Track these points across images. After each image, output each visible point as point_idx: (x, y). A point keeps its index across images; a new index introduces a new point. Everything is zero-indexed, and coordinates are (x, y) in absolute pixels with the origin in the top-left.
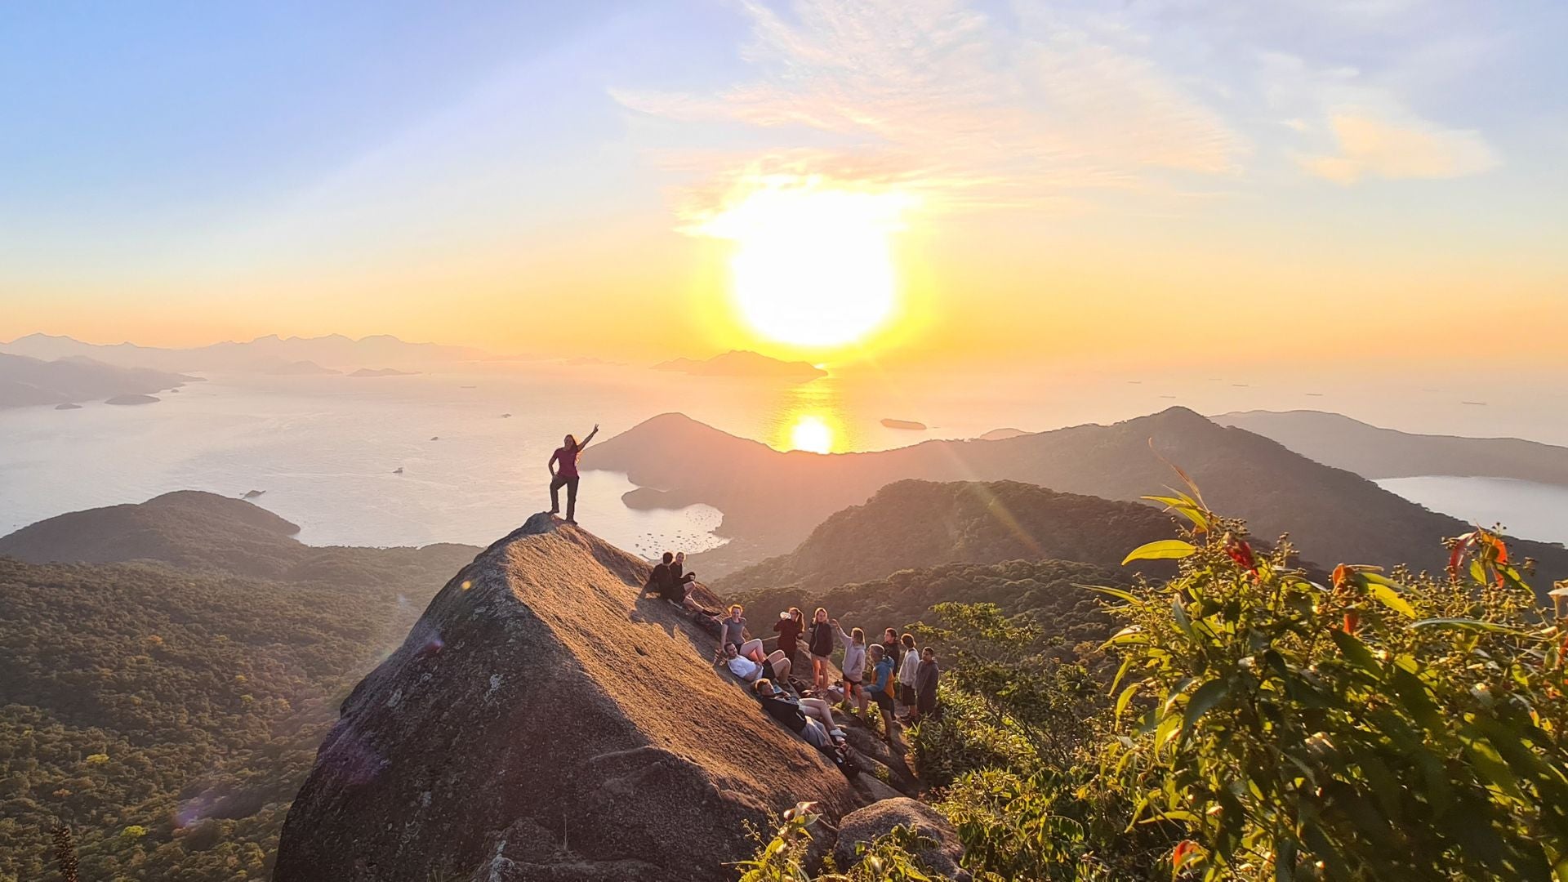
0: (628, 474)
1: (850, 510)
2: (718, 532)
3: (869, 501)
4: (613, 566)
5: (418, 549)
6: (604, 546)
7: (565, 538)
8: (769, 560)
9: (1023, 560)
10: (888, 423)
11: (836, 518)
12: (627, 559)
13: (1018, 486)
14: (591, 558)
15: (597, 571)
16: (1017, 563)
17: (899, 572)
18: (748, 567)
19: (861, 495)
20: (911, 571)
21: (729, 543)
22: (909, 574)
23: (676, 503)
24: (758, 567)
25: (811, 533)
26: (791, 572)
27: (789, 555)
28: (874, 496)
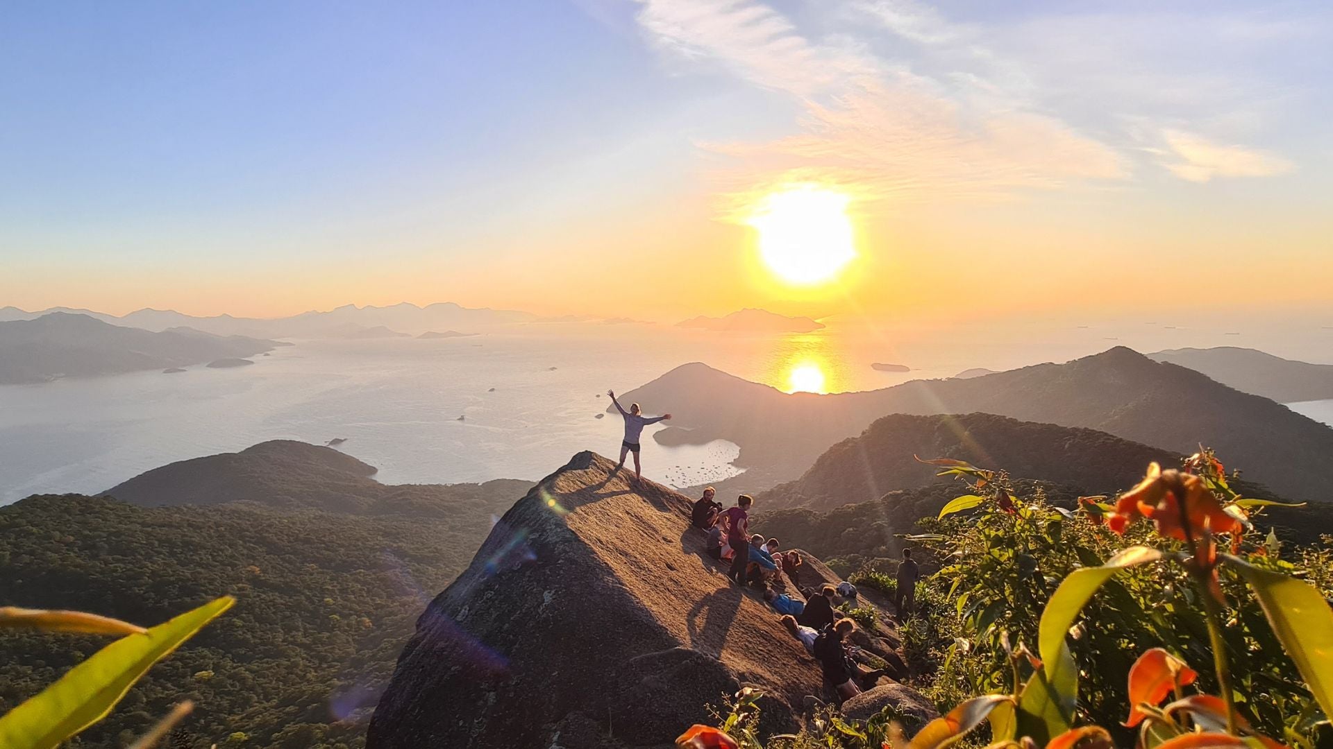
1: (848, 441)
2: (736, 463)
3: (864, 433)
4: (647, 496)
5: (479, 485)
7: (605, 473)
8: (780, 486)
10: (877, 366)
11: (836, 449)
12: (658, 489)
13: (988, 417)
15: (633, 500)
17: (891, 492)
18: (762, 492)
19: (858, 427)
20: (900, 492)
21: (746, 472)
22: (899, 494)
23: (699, 438)
24: (772, 492)
25: (815, 462)
26: (799, 496)
27: (797, 481)
28: (867, 428)
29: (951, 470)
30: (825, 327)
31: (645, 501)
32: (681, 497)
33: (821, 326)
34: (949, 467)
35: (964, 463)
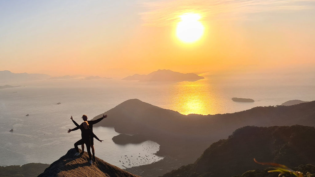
0: (114, 128)
1: (220, 142)
2: (158, 154)
3: (229, 137)
4: (108, 173)
5: (20, 166)
6: (103, 162)
7: (85, 159)
8: (183, 167)
9: (311, 165)
10: (235, 100)
11: (214, 145)
12: (114, 169)
13: (304, 127)
14: (97, 169)
15: (100, 175)
16: (308, 166)
17: (248, 171)
18: (174, 170)
19: (225, 133)
20: (254, 171)
21: (164, 159)
22: (253, 172)
23: (137, 140)
24: (179, 170)
25: (202, 153)
26: (194, 172)
27: (193, 164)
28: (232, 134)
29: (276, 169)
30: (204, 78)
31: (107, 176)
32: (127, 173)
33: (202, 78)
34: (274, 168)
35: (284, 166)
